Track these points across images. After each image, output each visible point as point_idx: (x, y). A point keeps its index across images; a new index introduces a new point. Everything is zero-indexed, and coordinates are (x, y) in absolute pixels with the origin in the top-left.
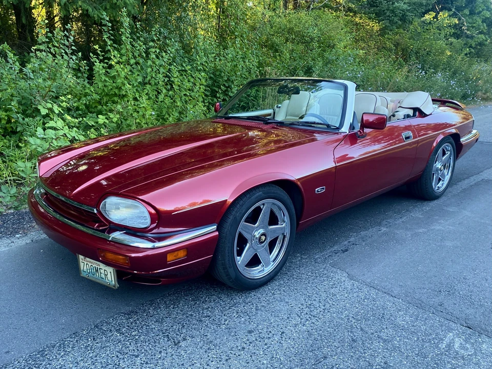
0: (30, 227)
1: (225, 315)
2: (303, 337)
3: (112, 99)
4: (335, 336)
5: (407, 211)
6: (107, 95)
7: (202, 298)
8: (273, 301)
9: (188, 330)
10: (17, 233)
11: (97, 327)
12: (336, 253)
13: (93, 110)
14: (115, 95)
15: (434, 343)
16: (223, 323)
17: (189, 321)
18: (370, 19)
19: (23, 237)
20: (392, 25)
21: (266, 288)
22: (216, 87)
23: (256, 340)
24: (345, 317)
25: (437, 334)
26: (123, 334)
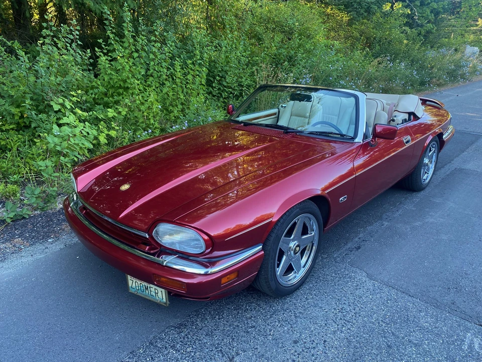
0: (60, 230)
1: (268, 325)
2: (344, 345)
3: (118, 91)
4: (371, 343)
5: (401, 203)
6: (113, 87)
7: (243, 306)
8: (308, 306)
9: (238, 343)
10: (49, 237)
11: (152, 344)
12: (351, 251)
13: (100, 102)
14: (120, 87)
15: (458, 345)
16: (269, 333)
17: (237, 333)
18: (339, 10)
19: (56, 241)
20: (359, 17)
21: (299, 293)
22: (211, 77)
23: (303, 350)
24: (376, 320)
25: (458, 335)
26: (179, 351)
